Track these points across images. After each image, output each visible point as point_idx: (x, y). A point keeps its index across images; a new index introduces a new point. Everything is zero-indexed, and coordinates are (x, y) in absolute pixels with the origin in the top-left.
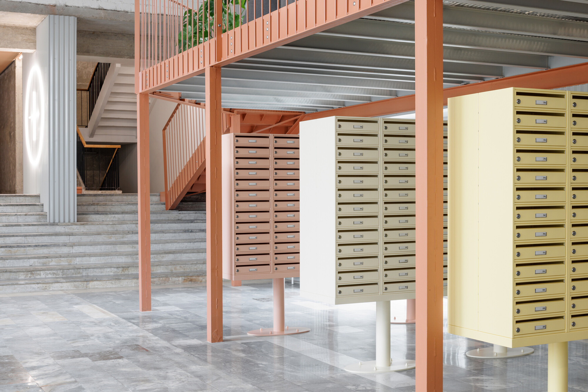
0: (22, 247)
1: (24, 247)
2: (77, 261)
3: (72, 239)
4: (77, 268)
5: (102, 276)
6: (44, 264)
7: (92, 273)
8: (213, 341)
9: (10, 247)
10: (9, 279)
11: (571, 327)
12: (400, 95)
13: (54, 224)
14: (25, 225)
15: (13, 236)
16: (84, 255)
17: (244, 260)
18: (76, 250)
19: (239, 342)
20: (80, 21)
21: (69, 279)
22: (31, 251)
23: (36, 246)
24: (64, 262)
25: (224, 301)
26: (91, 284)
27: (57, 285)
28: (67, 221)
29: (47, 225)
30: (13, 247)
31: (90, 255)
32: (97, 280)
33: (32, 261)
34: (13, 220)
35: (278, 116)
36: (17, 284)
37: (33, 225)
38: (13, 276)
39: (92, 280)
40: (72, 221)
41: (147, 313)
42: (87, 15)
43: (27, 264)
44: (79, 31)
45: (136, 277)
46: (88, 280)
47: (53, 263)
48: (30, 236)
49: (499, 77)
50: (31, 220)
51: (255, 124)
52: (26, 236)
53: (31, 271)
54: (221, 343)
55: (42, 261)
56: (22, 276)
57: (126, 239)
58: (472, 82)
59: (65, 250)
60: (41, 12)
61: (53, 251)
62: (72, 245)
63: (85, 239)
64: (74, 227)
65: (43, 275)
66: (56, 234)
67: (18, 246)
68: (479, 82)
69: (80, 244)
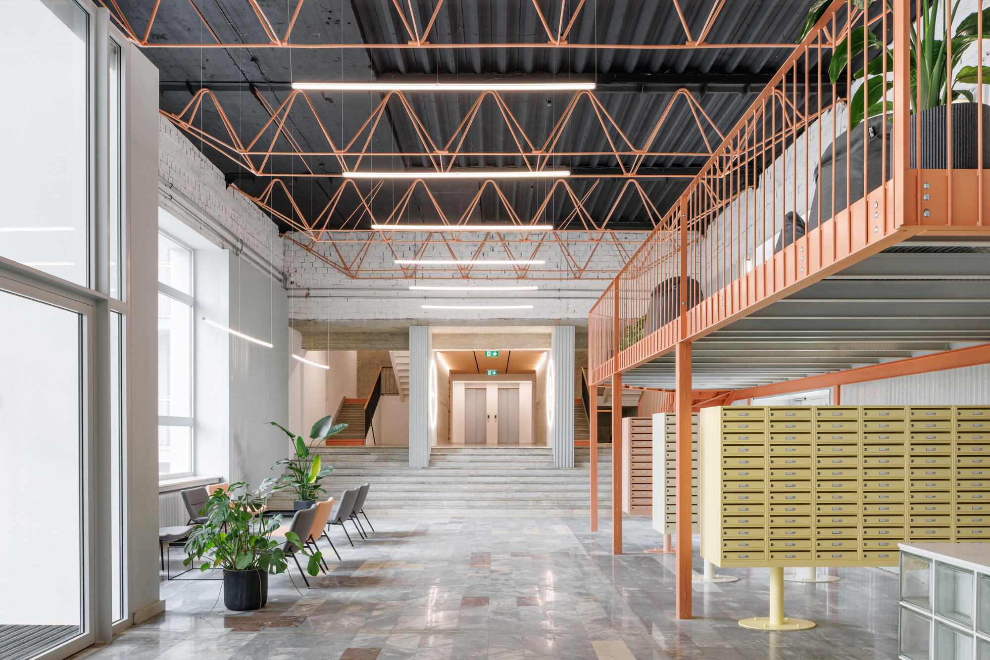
0: (534, 484)
1: (535, 484)
2: (569, 495)
3: (569, 479)
4: (567, 500)
5: (585, 506)
6: (547, 496)
7: (577, 503)
8: (615, 553)
9: (526, 484)
10: (522, 505)
11: (770, 558)
12: (789, 380)
13: (559, 468)
14: (539, 469)
15: (529, 476)
16: (574, 491)
17: (637, 501)
18: (570, 487)
19: (632, 556)
20: (577, 328)
21: (561, 507)
22: (540, 487)
23: (543, 483)
24: (560, 495)
25: (623, 527)
26: (575, 511)
27: (552, 510)
28: (567, 466)
29: (553, 469)
30: (528, 484)
31: (578, 491)
32: (579, 509)
33: (539, 494)
34: (532, 465)
35: (714, 392)
36: (526, 509)
37: (544, 469)
38: (525, 503)
39: (576, 509)
40: (571, 466)
41: (595, 533)
42: (580, 324)
43: (535, 495)
44: (576, 334)
45: (609, 508)
46: (573, 508)
47: (553, 495)
48: (540, 476)
49: (849, 369)
50: (544, 465)
51: (697, 399)
52: (538, 476)
53: (537, 500)
54: (621, 555)
55: (545, 493)
56: (531, 503)
57: (606, 481)
58: (832, 372)
59: (563, 487)
60: (551, 325)
61: (554, 487)
62: (568, 484)
63: (578, 479)
64: (572, 471)
65: (544, 503)
66: (558, 476)
67: (531, 483)
68: (836, 372)
69: (572, 483)
